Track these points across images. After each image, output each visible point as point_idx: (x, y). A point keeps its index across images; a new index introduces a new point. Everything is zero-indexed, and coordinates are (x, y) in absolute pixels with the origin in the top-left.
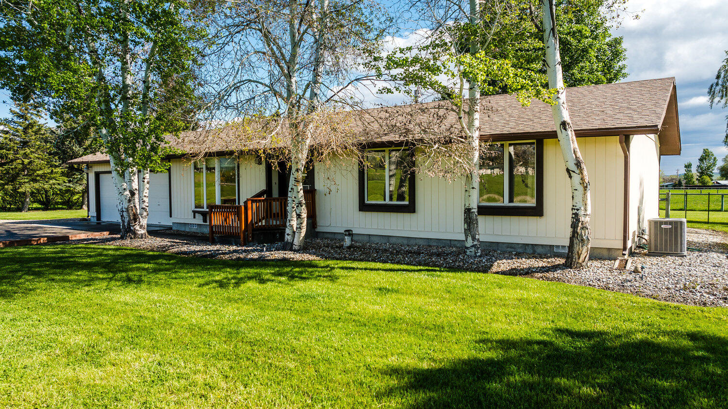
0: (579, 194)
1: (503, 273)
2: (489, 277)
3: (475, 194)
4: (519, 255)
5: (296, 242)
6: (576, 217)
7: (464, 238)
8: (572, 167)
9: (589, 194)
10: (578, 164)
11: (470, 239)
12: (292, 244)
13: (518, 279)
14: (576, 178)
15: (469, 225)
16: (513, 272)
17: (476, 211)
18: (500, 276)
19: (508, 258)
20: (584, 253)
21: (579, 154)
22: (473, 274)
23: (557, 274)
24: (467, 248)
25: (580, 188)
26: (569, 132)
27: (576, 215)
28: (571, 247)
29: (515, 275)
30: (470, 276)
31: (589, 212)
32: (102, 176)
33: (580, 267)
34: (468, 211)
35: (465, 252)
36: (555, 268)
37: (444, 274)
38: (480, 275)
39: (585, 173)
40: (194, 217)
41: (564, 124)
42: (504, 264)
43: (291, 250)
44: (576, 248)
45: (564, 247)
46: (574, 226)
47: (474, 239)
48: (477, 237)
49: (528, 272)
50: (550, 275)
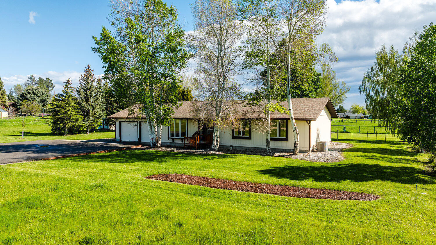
0: (296, 136)
1: (277, 156)
2: (273, 157)
3: (269, 135)
4: (281, 152)
5: (216, 148)
6: (295, 142)
7: (266, 147)
8: (294, 129)
9: (298, 136)
10: (295, 128)
11: (268, 147)
12: (215, 149)
13: (280, 158)
14: (295, 132)
15: (268, 144)
16: (279, 156)
17: (269, 140)
18: (276, 157)
19: (278, 153)
20: (297, 151)
21: (296, 126)
22: (269, 157)
23: (290, 156)
24: (267, 150)
25: (296, 135)
26: (293, 120)
27: (295, 141)
28: (294, 150)
29: (280, 157)
30: (268, 157)
31: (298, 141)
32: (122, 123)
33: (296, 155)
34: (267, 140)
35: (266, 151)
36: (290, 155)
37: (262, 157)
38: (271, 157)
39: (297, 131)
40: (169, 140)
41: (292, 118)
42: (277, 154)
43: (214, 151)
44: (295, 150)
45: (292, 149)
46: (295, 144)
47: (269, 147)
48: (270, 147)
49: (283, 156)
50: (289, 157)
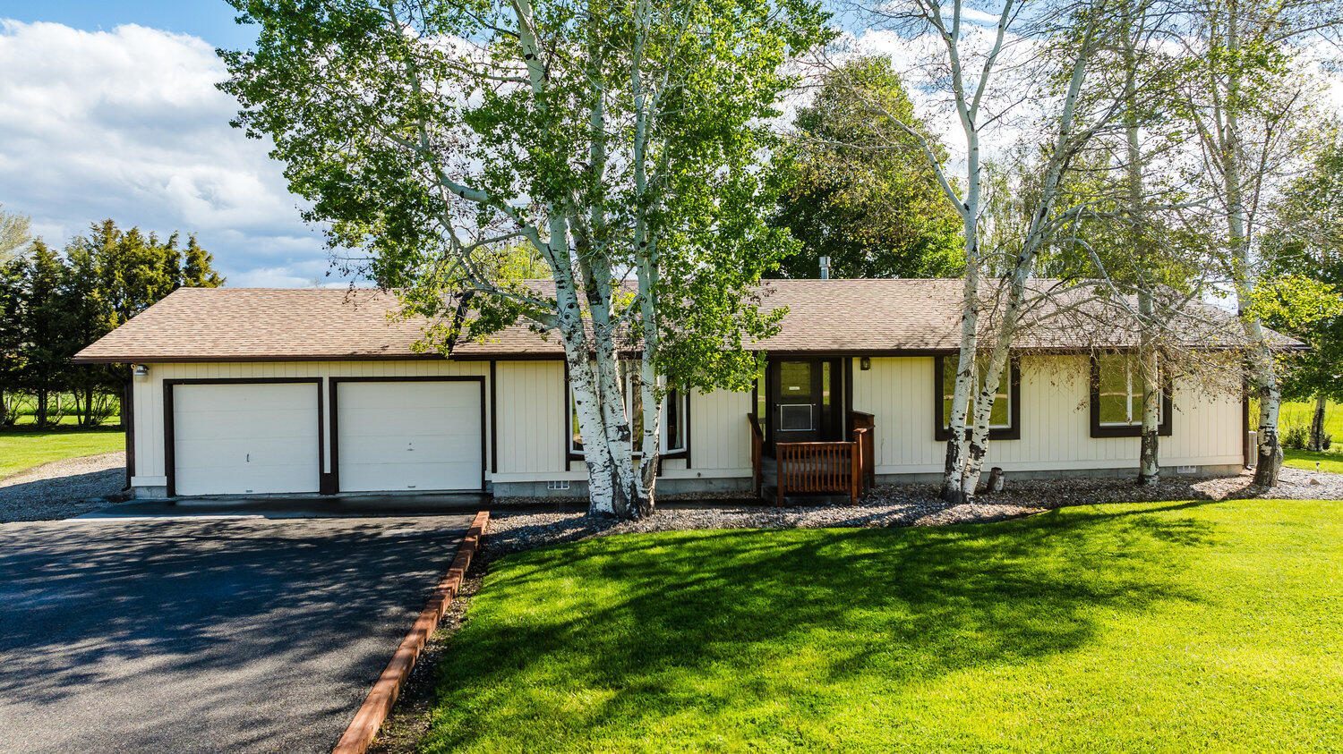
11: (1153, 465)
15: (1154, 451)
24: (1149, 476)
32: (176, 388)
40: (568, 469)
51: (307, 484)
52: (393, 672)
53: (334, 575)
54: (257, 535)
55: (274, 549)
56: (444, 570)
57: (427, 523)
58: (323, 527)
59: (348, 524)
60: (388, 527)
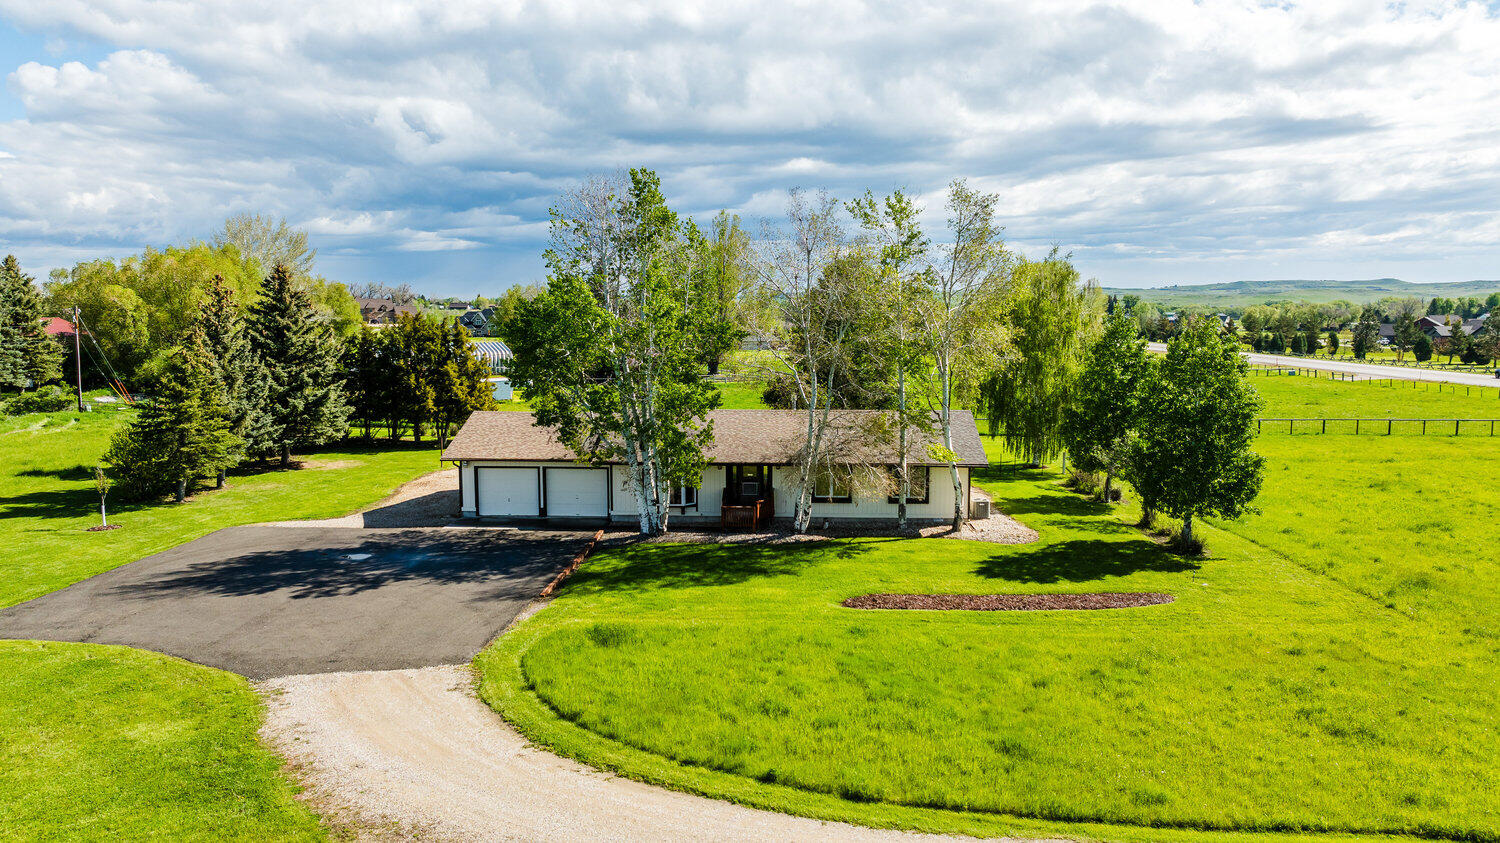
5: (803, 528)
12: (801, 530)
15: (902, 513)
19: (921, 528)
24: (901, 524)
33: (959, 530)
36: (949, 532)
42: (925, 532)
43: (801, 533)
47: (904, 519)
49: (940, 535)
51: (534, 512)
52: (556, 581)
53: (544, 554)
54: (517, 538)
55: (524, 544)
56: (577, 555)
57: (579, 535)
58: (541, 535)
59: (550, 534)
60: (564, 536)
